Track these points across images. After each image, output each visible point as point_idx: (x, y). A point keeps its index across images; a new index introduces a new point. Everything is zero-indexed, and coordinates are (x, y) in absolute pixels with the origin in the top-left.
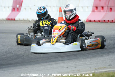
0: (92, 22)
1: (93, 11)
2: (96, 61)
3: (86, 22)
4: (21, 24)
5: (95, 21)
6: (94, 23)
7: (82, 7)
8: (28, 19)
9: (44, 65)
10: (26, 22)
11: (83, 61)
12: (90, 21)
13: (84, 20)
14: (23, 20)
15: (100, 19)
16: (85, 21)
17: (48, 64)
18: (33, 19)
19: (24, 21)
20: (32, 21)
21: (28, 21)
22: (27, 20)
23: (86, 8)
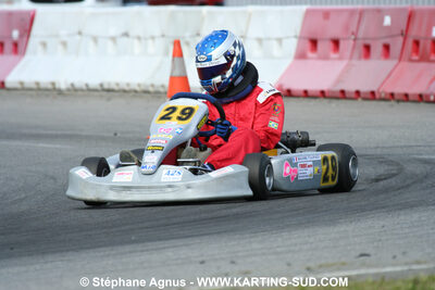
0: (298, 96)
1: (301, 56)
4: (29, 100)
5: (306, 94)
6: (305, 102)
7: (260, 40)
8: (53, 84)
10: (47, 96)
12: (289, 93)
14: (34, 86)
15: (325, 87)
18: (72, 85)
19: (39, 89)
20: (68, 90)
21: (55, 89)
22: (50, 86)
23: (275, 43)
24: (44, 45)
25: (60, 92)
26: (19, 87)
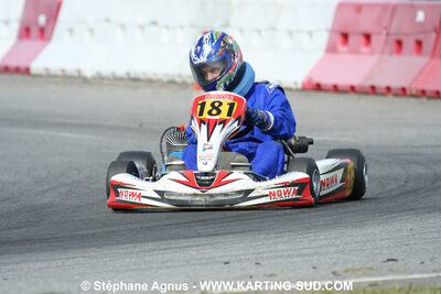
0: (327, 90)
1: (331, 49)
3: (304, 90)
5: (336, 89)
6: (335, 97)
7: (290, 33)
8: (79, 72)
12: (318, 87)
13: (296, 83)
16: (300, 86)
17: (151, 245)
18: (98, 73)
19: (65, 76)
22: (76, 74)
23: (306, 35)
24: (71, 31)
26: (44, 73)
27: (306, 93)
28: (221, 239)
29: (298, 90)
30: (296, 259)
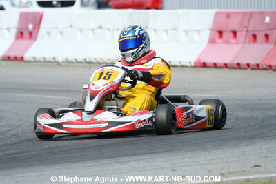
0: (210, 67)
1: (212, 41)
2: (223, 156)
3: (195, 67)
4: (39, 68)
5: (215, 65)
6: (215, 70)
7: (186, 32)
8: (54, 58)
9: (97, 163)
10: (50, 66)
11: (190, 155)
12: (204, 65)
13: (190, 63)
14: (42, 60)
15: (227, 61)
16: (193, 65)
17: (106, 161)
18: (67, 59)
19: (46, 62)
20: (64, 62)
21: (55, 61)
22: (52, 60)
23: (196, 34)
25: (59, 64)
26: (32, 60)
27: (197, 69)
28: (150, 156)
29: (192, 67)
30: (197, 167)
